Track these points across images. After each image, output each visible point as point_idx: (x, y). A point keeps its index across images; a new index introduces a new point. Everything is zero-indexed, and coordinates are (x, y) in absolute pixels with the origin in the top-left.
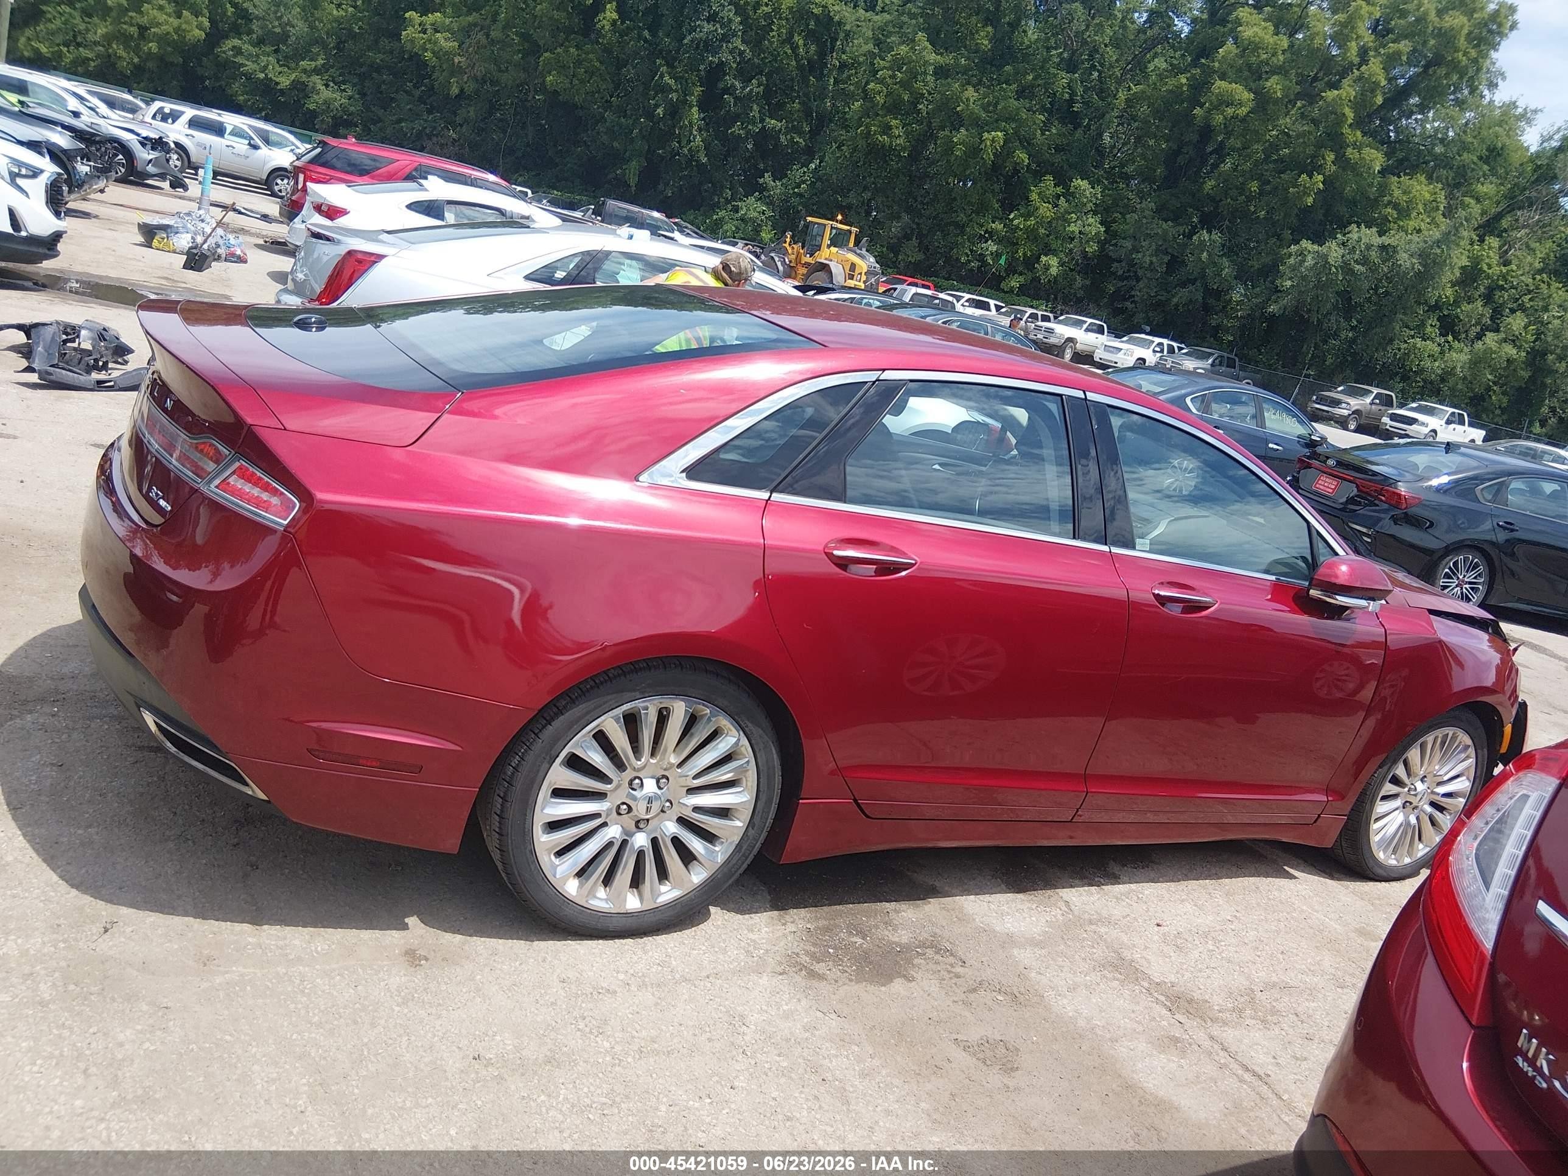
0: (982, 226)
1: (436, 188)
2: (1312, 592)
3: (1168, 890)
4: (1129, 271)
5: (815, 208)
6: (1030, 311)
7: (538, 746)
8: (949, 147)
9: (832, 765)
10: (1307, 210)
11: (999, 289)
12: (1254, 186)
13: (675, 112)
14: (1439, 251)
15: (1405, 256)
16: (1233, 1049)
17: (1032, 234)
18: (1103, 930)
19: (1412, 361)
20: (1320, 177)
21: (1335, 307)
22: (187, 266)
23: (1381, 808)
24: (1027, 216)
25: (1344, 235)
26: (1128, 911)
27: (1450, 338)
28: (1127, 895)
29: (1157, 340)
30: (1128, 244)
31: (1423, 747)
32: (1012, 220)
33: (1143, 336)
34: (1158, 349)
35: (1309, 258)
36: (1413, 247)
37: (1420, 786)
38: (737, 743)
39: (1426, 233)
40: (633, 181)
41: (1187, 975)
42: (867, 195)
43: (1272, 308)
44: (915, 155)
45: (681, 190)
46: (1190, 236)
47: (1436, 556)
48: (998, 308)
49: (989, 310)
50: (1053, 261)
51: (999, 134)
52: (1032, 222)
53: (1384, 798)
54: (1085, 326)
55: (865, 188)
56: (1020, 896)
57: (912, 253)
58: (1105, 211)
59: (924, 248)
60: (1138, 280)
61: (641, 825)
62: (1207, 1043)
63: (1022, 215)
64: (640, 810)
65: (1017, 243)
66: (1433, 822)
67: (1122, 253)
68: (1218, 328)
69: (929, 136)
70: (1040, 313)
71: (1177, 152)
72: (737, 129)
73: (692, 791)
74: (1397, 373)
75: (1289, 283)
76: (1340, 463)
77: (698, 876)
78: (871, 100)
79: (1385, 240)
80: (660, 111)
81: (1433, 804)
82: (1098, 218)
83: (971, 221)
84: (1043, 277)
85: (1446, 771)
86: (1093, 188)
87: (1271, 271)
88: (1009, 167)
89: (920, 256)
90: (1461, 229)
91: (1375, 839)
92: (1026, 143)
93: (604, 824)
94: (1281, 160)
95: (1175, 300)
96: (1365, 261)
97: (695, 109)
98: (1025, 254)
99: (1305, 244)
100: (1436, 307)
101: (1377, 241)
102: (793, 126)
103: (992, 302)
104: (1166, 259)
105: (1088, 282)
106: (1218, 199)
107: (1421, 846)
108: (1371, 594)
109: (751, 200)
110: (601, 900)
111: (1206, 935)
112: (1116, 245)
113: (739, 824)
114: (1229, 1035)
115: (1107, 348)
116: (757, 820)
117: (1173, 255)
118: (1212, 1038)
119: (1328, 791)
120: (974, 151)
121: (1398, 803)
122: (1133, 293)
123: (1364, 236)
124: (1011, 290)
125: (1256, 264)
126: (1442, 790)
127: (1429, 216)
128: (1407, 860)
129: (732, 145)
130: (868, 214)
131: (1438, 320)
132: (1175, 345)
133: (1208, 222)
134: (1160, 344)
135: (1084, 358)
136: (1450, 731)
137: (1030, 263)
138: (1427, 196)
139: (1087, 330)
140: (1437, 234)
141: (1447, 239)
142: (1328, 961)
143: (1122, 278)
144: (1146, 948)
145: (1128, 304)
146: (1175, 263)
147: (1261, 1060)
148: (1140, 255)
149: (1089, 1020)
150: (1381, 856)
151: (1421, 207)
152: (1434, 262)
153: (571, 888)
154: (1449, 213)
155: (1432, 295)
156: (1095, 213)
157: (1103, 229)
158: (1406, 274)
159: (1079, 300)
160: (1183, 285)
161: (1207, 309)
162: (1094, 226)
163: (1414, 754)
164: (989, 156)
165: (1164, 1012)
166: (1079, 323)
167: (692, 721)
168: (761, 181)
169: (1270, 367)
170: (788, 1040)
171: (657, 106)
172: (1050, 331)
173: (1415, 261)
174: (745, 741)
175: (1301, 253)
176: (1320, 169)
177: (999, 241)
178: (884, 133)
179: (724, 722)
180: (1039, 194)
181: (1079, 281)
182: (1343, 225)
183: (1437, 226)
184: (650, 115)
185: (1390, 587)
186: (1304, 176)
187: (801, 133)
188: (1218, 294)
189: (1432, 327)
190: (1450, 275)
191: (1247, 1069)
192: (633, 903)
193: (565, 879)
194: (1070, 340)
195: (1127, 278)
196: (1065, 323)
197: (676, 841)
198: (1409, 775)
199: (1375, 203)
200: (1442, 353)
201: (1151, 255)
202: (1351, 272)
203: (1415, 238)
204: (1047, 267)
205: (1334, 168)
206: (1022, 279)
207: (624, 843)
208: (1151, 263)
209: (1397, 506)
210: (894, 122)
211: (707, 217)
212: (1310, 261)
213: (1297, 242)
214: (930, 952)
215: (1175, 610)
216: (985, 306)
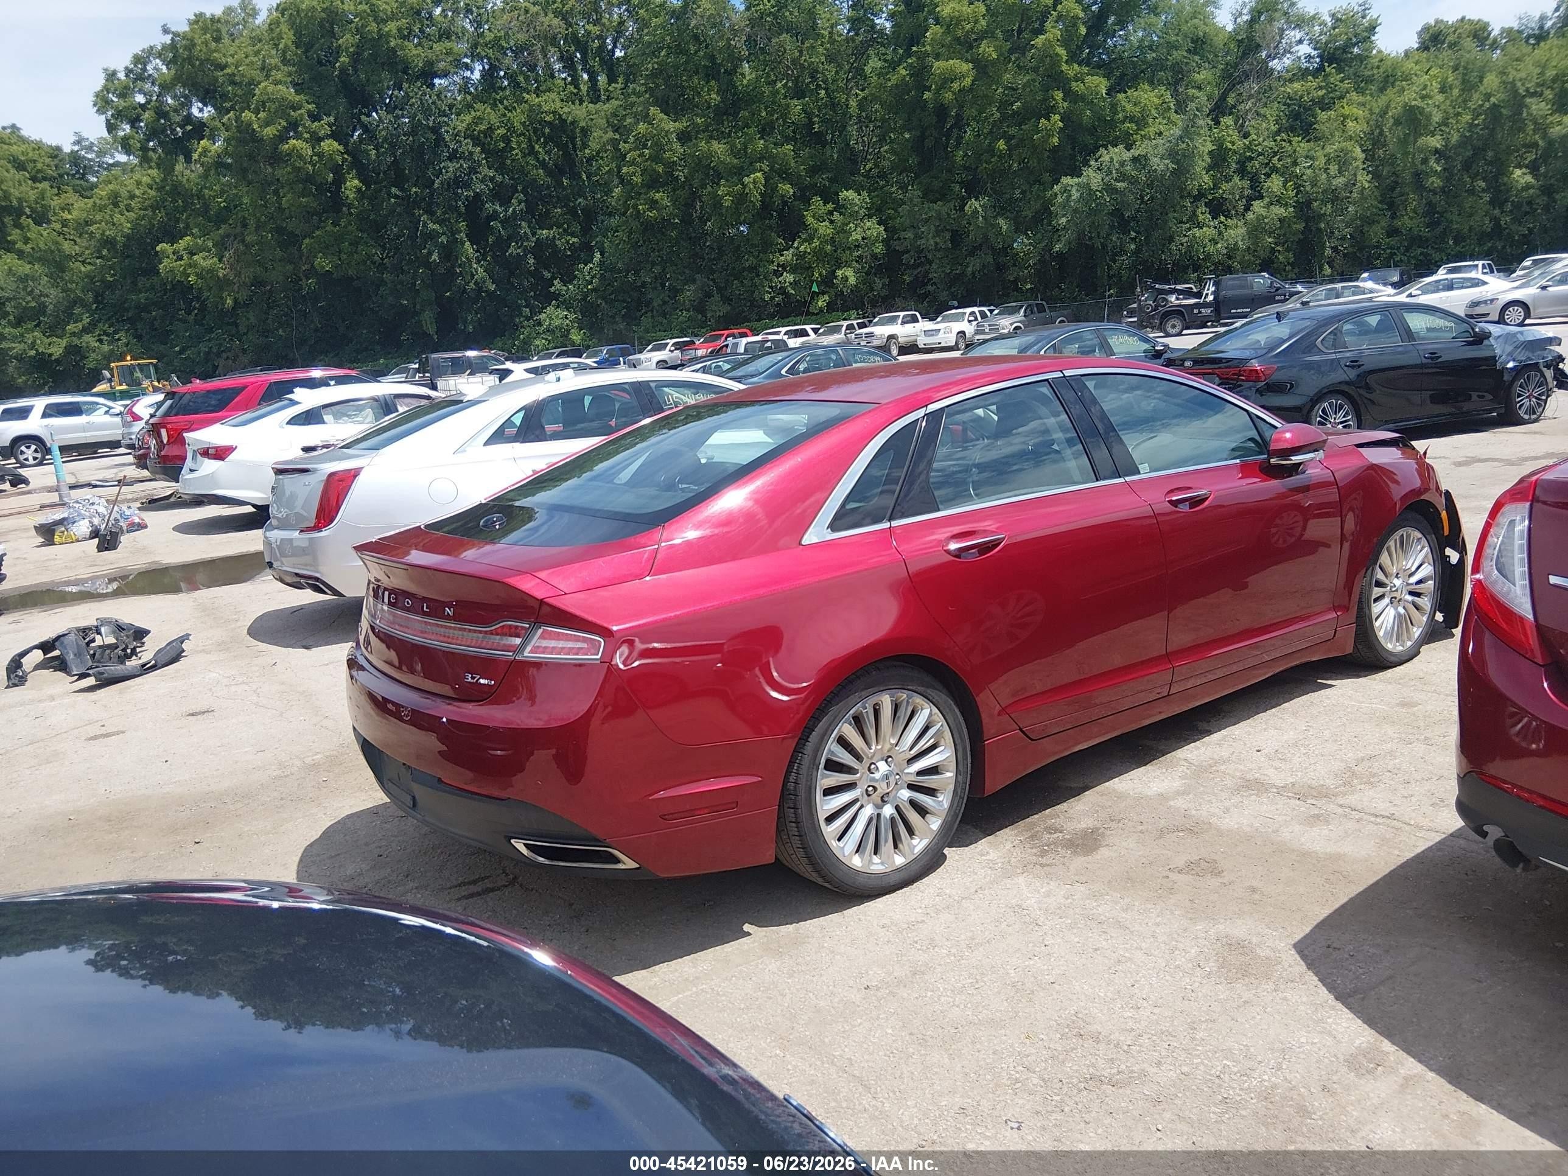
0: (773, 262)
1: (306, 398)
2: (1272, 461)
3: (1251, 726)
4: (919, 258)
5: (613, 296)
6: (845, 323)
7: (806, 761)
8: (717, 203)
9: (998, 708)
10: (1055, 150)
11: (808, 313)
12: (1001, 145)
13: (450, 252)
14: (1184, 146)
15: (1157, 160)
16: (1359, 807)
17: (819, 253)
18: (1223, 768)
19: (1197, 251)
20: (1057, 117)
21: (1112, 227)
22: (101, 548)
23: (1376, 608)
24: (810, 240)
25: (1097, 160)
26: (1232, 750)
27: (1222, 218)
28: (1225, 737)
29: (968, 310)
30: (909, 235)
31: (1388, 550)
32: (797, 248)
33: (954, 311)
34: (972, 318)
35: (1074, 191)
36: (1161, 150)
37: (1397, 582)
38: (931, 714)
39: (1167, 133)
40: (432, 330)
41: (1299, 774)
42: (657, 270)
43: (1058, 247)
44: (687, 221)
45: (480, 324)
46: (962, 208)
47: (1305, 411)
48: (815, 331)
49: (808, 335)
50: (849, 272)
51: (758, 174)
52: (816, 243)
53: (1376, 600)
54: (900, 321)
55: (653, 264)
56: (1148, 767)
57: (717, 308)
58: (875, 211)
59: (726, 300)
60: (930, 263)
61: (886, 799)
62: (1340, 810)
63: (805, 240)
64: (882, 788)
65: (811, 267)
66: (1417, 607)
67: (907, 243)
68: (1016, 280)
69: (694, 196)
70: (855, 322)
71: (922, 138)
72: (513, 250)
73: (911, 761)
74: (1188, 266)
75: (1064, 220)
76: (1196, 362)
77: (935, 824)
78: (630, 182)
79: (1134, 152)
80: (435, 257)
81: (1411, 593)
82: (874, 220)
83: (761, 261)
84: (845, 290)
85: (1412, 563)
86: (859, 195)
87: (1045, 213)
88: (778, 202)
89: (726, 308)
90: (1196, 121)
91: (1381, 634)
92: (785, 175)
93: (862, 806)
94: (1016, 113)
95: (970, 269)
96: (1123, 177)
97: (468, 244)
98: (820, 275)
99: (1066, 180)
100: (1200, 195)
101: (1127, 155)
102: (565, 230)
103: (808, 328)
104: (948, 235)
105: (887, 281)
106: (973, 167)
107: (1415, 629)
108: (1312, 448)
109: (550, 309)
110: (877, 865)
111: (1295, 744)
112: (899, 239)
113: (949, 774)
114: (1352, 799)
115: (927, 333)
116: (961, 767)
117: (952, 231)
118: (1341, 806)
119: (1335, 609)
120: (741, 198)
121: (1386, 600)
122: (930, 276)
123: (1113, 155)
124: (821, 310)
125: (1029, 213)
126: (1413, 580)
127: (1164, 118)
128: (1409, 644)
129: (513, 267)
130: (663, 285)
131: (1206, 206)
132: (985, 309)
133: (973, 189)
134: (972, 313)
135: (910, 348)
136: (1402, 532)
137: (828, 282)
138: (1156, 100)
139: (903, 323)
140: (1177, 132)
141: (1188, 133)
142: (1390, 731)
143: (915, 266)
144: (1260, 768)
145: (929, 288)
146: (957, 237)
147: (1382, 807)
148: (923, 241)
149: (1252, 826)
150: (1389, 646)
151: (1154, 112)
152: (1184, 156)
153: (856, 862)
154: (1180, 108)
155: (1193, 186)
156: (870, 217)
157: (882, 228)
158: (1163, 176)
159: (885, 299)
160: (972, 253)
161: (1000, 268)
162: (874, 229)
163: (1384, 559)
164: (756, 197)
165: (1298, 802)
166: (893, 320)
167: (896, 708)
168: (552, 289)
169: (1075, 299)
170: (1060, 908)
171: (430, 254)
172: (871, 335)
173: (1166, 161)
174: (935, 710)
175: (1066, 190)
176: (1053, 109)
177: (794, 270)
178: (651, 209)
179: (919, 700)
180: (813, 217)
181: (878, 283)
182: (1092, 151)
183: (1175, 124)
184: (427, 265)
185: (1325, 437)
186: (1043, 120)
187: (573, 235)
188: (1006, 250)
189: (1203, 214)
190: (1201, 164)
191: (1377, 816)
192: (899, 860)
193: (850, 856)
194: (891, 337)
195: (919, 265)
196: (881, 323)
197: (913, 803)
198: (1386, 576)
199: (1113, 124)
200: (1220, 233)
201: (934, 237)
202: (1115, 191)
203: (1160, 141)
204: (845, 279)
205: (1066, 105)
206: (826, 297)
207: (879, 815)
208: (936, 243)
209: (1258, 380)
210: (658, 196)
211: (514, 339)
212: (1075, 195)
213: (1057, 181)
214: (1113, 825)
215: (1184, 508)
216: (804, 333)
